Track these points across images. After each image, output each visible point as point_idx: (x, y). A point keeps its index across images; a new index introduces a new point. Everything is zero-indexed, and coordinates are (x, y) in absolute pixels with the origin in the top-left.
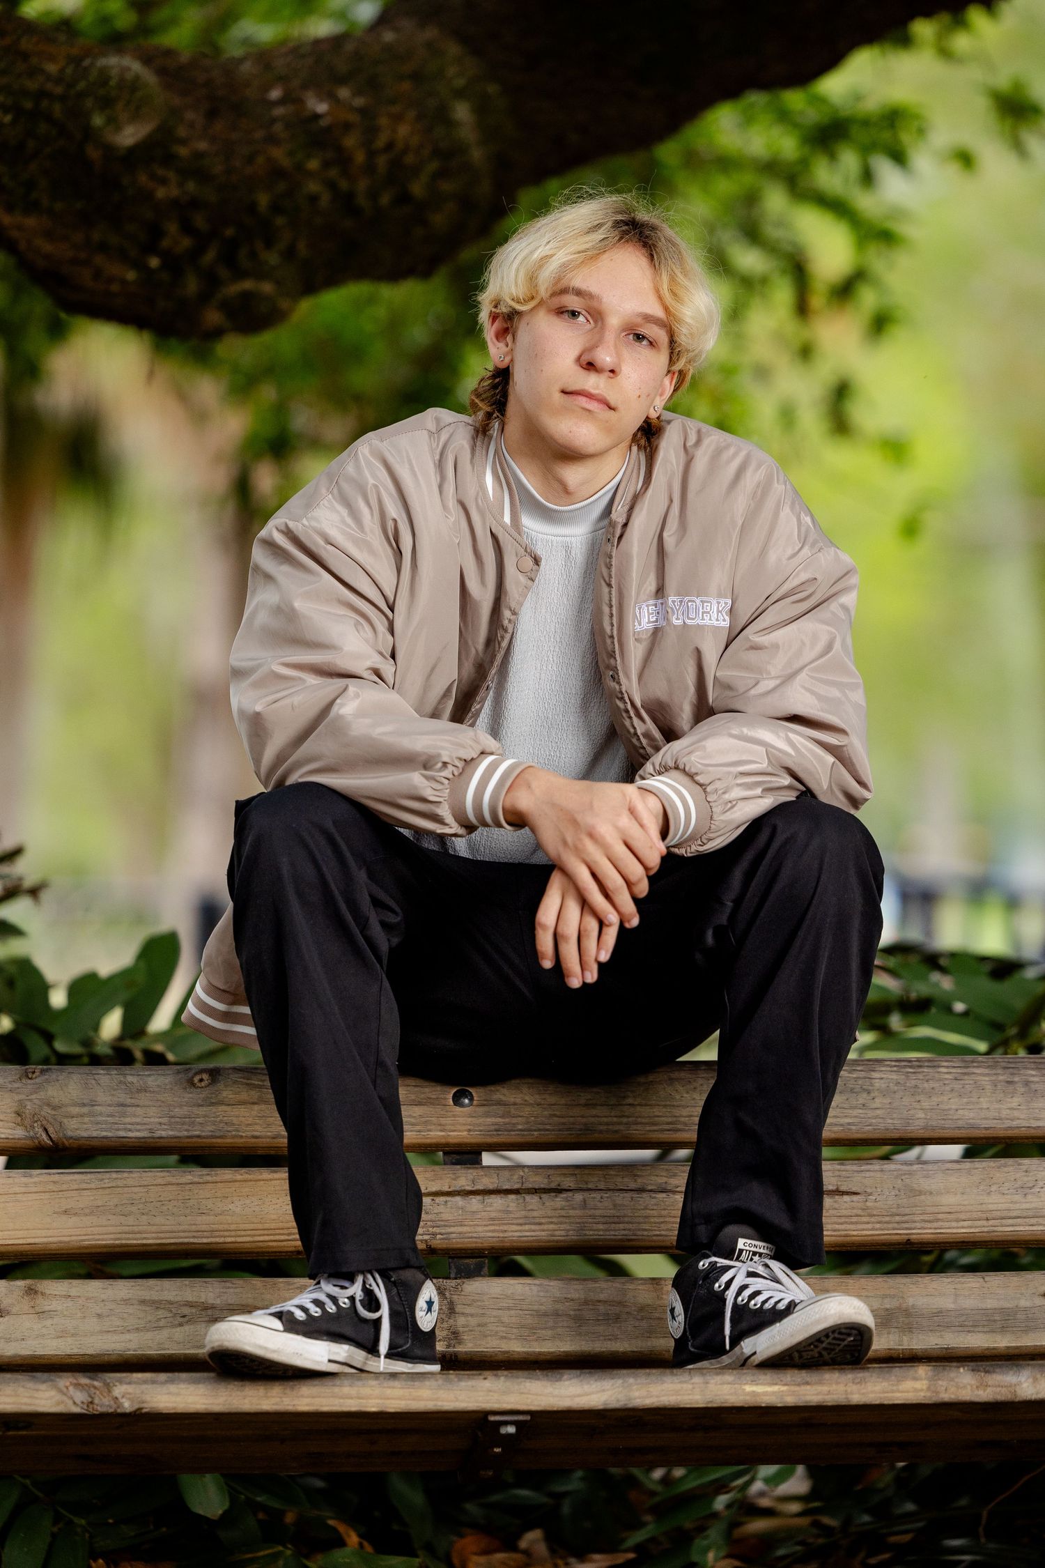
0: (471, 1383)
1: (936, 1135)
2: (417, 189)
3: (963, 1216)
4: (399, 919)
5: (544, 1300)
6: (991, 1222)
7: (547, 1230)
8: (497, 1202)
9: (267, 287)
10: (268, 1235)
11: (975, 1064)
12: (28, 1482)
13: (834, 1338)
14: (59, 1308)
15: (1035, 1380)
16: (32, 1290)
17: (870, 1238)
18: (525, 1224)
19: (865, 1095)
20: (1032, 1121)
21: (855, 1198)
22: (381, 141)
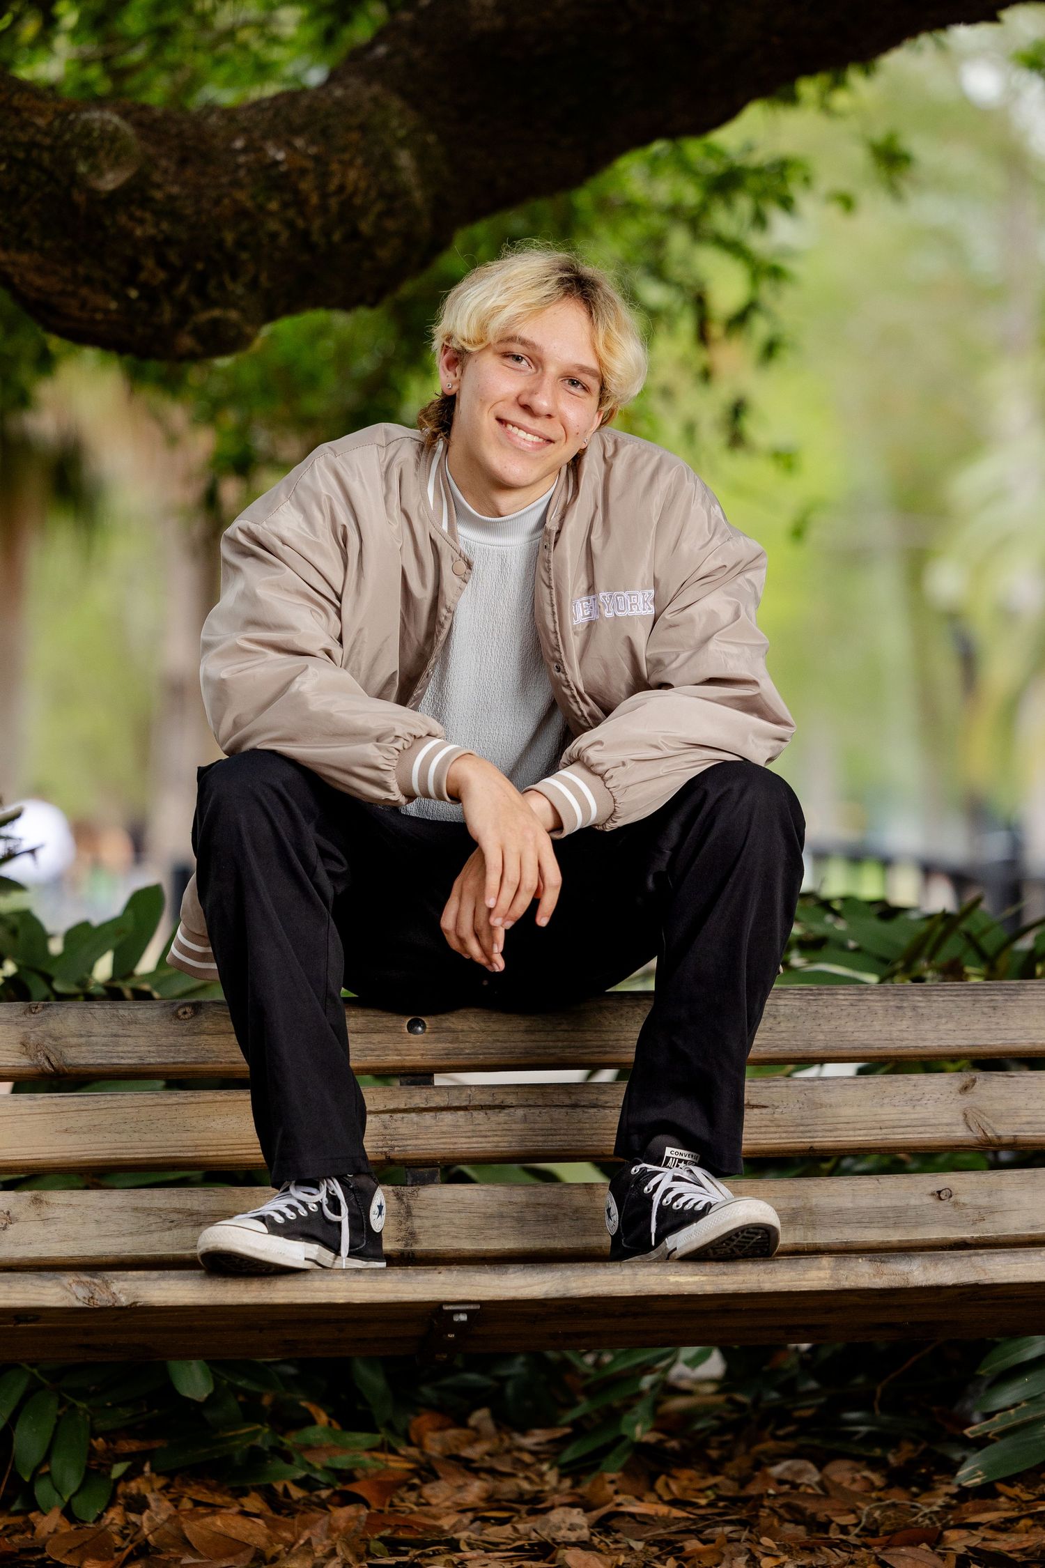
0: (426, 1277)
1: (835, 1054)
2: (365, 227)
3: (858, 1126)
4: (344, 869)
5: (490, 1203)
6: (884, 1131)
7: (494, 1142)
8: (448, 1117)
9: (233, 315)
10: (246, 1149)
11: (869, 992)
12: (35, 1371)
13: (744, 1237)
14: (62, 1215)
15: (925, 1268)
16: (37, 1199)
17: (777, 1146)
18: (473, 1137)
19: (771, 1020)
20: (920, 1042)
21: (764, 1111)
22: (333, 185)
